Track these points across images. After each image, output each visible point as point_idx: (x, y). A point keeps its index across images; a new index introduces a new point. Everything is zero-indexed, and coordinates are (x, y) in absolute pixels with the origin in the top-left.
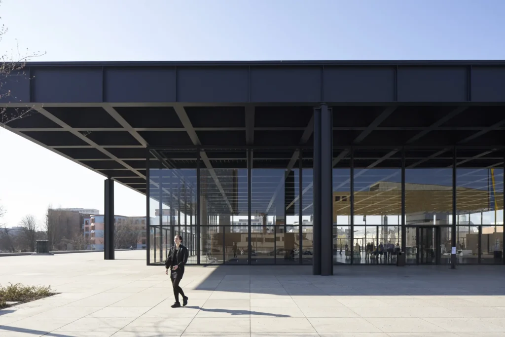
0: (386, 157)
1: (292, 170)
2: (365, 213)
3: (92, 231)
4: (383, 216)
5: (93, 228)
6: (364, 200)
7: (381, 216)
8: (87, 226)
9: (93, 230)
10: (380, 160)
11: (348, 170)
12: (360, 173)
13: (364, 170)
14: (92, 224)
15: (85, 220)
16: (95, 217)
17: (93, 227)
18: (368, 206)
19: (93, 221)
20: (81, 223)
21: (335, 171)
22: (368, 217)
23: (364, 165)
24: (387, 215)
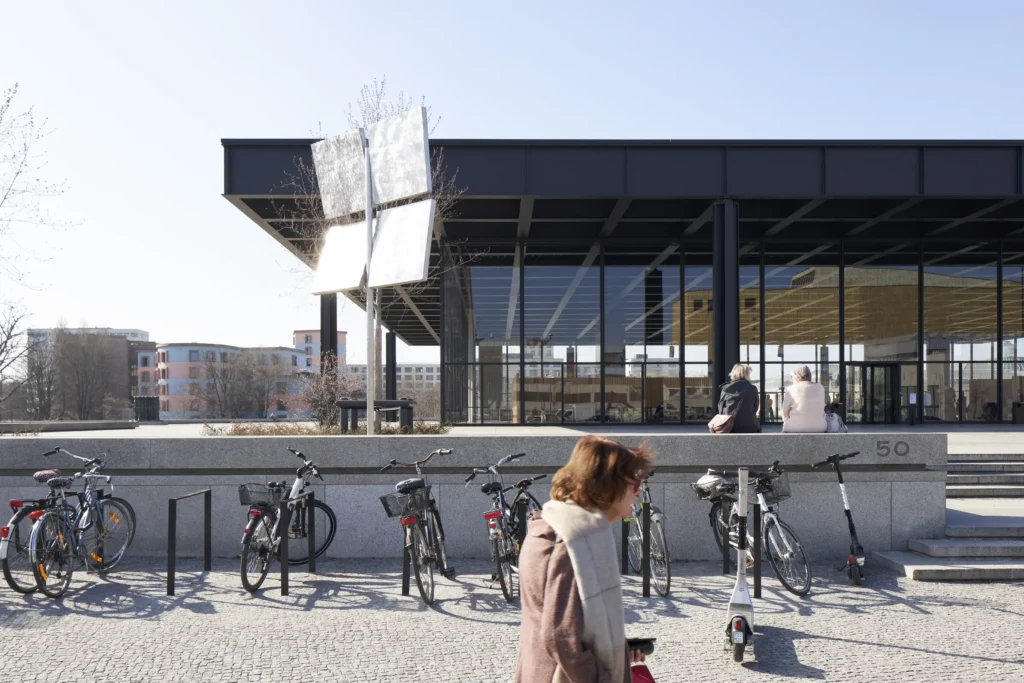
0: (818, 251)
1: (659, 269)
2: (782, 340)
3: (162, 382)
4: (819, 346)
5: (165, 374)
6: (780, 314)
7: (814, 346)
8: (145, 369)
9: (164, 377)
10: (806, 256)
11: (756, 268)
12: (773, 272)
13: (781, 269)
14: (162, 366)
15: (140, 355)
16: (168, 349)
17: (164, 371)
18: (787, 327)
19: (164, 358)
20: (133, 361)
21: (742, 269)
22: (787, 348)
23: (782, 261)
24: (827, 343)
